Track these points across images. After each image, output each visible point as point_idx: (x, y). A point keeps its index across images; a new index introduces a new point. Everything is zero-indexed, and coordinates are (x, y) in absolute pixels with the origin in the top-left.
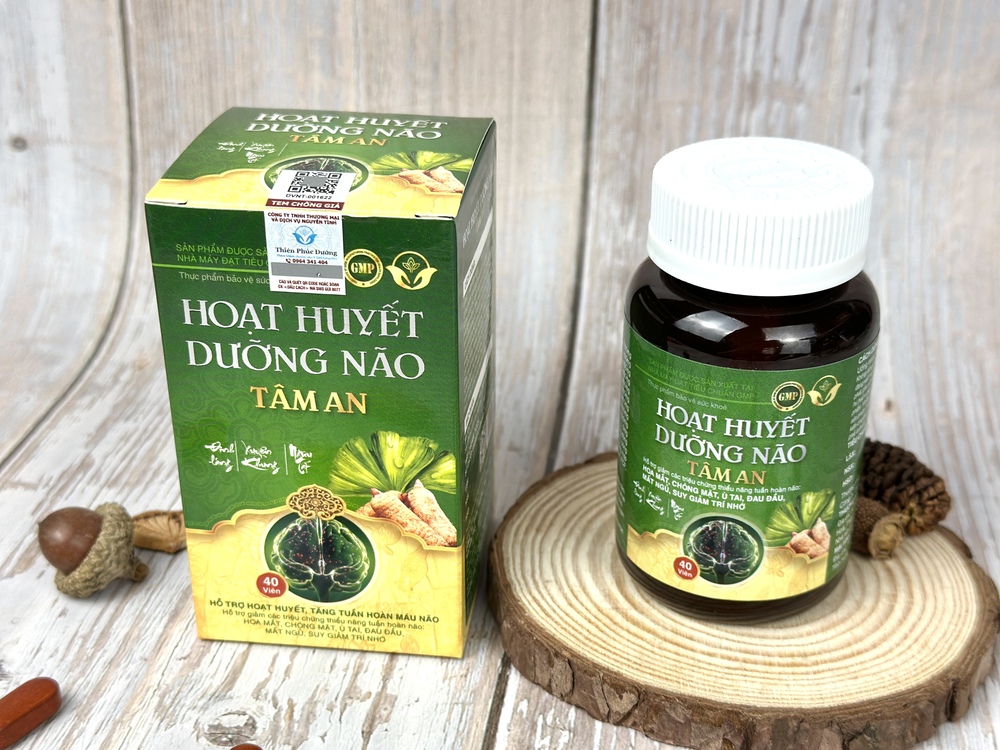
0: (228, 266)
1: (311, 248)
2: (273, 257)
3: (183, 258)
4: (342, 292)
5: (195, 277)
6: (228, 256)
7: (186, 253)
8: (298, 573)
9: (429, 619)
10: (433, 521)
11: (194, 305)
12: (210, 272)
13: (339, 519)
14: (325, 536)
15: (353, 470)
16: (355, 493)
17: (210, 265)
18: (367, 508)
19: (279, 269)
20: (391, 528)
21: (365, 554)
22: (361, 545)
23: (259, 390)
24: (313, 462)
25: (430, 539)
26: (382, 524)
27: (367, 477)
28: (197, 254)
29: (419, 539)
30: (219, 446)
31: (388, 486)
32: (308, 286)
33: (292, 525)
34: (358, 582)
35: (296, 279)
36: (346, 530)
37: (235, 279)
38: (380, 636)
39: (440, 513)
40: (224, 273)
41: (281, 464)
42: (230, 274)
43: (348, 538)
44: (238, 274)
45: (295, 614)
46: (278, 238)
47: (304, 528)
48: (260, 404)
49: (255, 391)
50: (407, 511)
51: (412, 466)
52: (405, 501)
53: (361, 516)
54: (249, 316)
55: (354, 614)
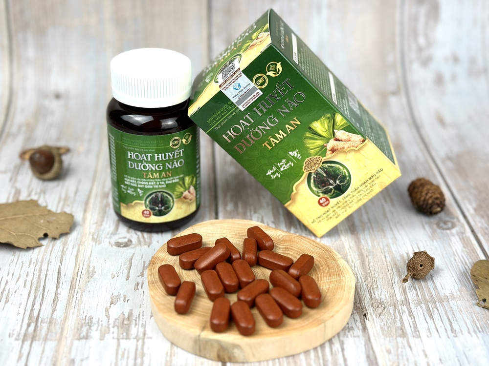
0: (225, 115)
1: (242, 88)
2: (234, 101)
3: (212, 124)
4: (261, 93)
5: (220, 126)
6: (223, 112)
7: (212, 121)
8: (327, 191)
9: (379, 171)
10: (351, 139)
11: (227, 135)
12: (222, 121)
13: (323, 163)
14: (325, 172)
15: (313, 144)
16: (321, 150)
17: (220, 119)
18: (328, 152)
19: (239, 102)
20: (341, 152)
21: (341, 167)
22: (337, 166)
23: (265, 144)
24: (300, 152)
25: (356, 145)
26: (338, 153)
27: (319, 142)
28: (214, 119)
29: (352, 148)
30: (271, 171)
31: (328, 140)
32: (251, 100)
33: (312, 177)
34: (348, 178)
35: (246, 101)
36: (329, 164)
37: (230, 117)
38: (370, 190)
39: (350, 134)
40: (226, 118)
41: (292, 161)
42: (228, 116)
43: (332, 167)
44: (230, 115)
45: (339, 205)
46: (231, 94)
47: (316, 175)
48: (270, 148)
49: (265, 145)
50: (341, 142)
51: (329, 127)
52: (337, 140)
53: (329, 156)
54: (243, 124)
55: (356, 190)
